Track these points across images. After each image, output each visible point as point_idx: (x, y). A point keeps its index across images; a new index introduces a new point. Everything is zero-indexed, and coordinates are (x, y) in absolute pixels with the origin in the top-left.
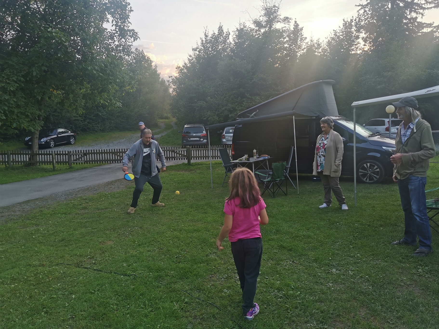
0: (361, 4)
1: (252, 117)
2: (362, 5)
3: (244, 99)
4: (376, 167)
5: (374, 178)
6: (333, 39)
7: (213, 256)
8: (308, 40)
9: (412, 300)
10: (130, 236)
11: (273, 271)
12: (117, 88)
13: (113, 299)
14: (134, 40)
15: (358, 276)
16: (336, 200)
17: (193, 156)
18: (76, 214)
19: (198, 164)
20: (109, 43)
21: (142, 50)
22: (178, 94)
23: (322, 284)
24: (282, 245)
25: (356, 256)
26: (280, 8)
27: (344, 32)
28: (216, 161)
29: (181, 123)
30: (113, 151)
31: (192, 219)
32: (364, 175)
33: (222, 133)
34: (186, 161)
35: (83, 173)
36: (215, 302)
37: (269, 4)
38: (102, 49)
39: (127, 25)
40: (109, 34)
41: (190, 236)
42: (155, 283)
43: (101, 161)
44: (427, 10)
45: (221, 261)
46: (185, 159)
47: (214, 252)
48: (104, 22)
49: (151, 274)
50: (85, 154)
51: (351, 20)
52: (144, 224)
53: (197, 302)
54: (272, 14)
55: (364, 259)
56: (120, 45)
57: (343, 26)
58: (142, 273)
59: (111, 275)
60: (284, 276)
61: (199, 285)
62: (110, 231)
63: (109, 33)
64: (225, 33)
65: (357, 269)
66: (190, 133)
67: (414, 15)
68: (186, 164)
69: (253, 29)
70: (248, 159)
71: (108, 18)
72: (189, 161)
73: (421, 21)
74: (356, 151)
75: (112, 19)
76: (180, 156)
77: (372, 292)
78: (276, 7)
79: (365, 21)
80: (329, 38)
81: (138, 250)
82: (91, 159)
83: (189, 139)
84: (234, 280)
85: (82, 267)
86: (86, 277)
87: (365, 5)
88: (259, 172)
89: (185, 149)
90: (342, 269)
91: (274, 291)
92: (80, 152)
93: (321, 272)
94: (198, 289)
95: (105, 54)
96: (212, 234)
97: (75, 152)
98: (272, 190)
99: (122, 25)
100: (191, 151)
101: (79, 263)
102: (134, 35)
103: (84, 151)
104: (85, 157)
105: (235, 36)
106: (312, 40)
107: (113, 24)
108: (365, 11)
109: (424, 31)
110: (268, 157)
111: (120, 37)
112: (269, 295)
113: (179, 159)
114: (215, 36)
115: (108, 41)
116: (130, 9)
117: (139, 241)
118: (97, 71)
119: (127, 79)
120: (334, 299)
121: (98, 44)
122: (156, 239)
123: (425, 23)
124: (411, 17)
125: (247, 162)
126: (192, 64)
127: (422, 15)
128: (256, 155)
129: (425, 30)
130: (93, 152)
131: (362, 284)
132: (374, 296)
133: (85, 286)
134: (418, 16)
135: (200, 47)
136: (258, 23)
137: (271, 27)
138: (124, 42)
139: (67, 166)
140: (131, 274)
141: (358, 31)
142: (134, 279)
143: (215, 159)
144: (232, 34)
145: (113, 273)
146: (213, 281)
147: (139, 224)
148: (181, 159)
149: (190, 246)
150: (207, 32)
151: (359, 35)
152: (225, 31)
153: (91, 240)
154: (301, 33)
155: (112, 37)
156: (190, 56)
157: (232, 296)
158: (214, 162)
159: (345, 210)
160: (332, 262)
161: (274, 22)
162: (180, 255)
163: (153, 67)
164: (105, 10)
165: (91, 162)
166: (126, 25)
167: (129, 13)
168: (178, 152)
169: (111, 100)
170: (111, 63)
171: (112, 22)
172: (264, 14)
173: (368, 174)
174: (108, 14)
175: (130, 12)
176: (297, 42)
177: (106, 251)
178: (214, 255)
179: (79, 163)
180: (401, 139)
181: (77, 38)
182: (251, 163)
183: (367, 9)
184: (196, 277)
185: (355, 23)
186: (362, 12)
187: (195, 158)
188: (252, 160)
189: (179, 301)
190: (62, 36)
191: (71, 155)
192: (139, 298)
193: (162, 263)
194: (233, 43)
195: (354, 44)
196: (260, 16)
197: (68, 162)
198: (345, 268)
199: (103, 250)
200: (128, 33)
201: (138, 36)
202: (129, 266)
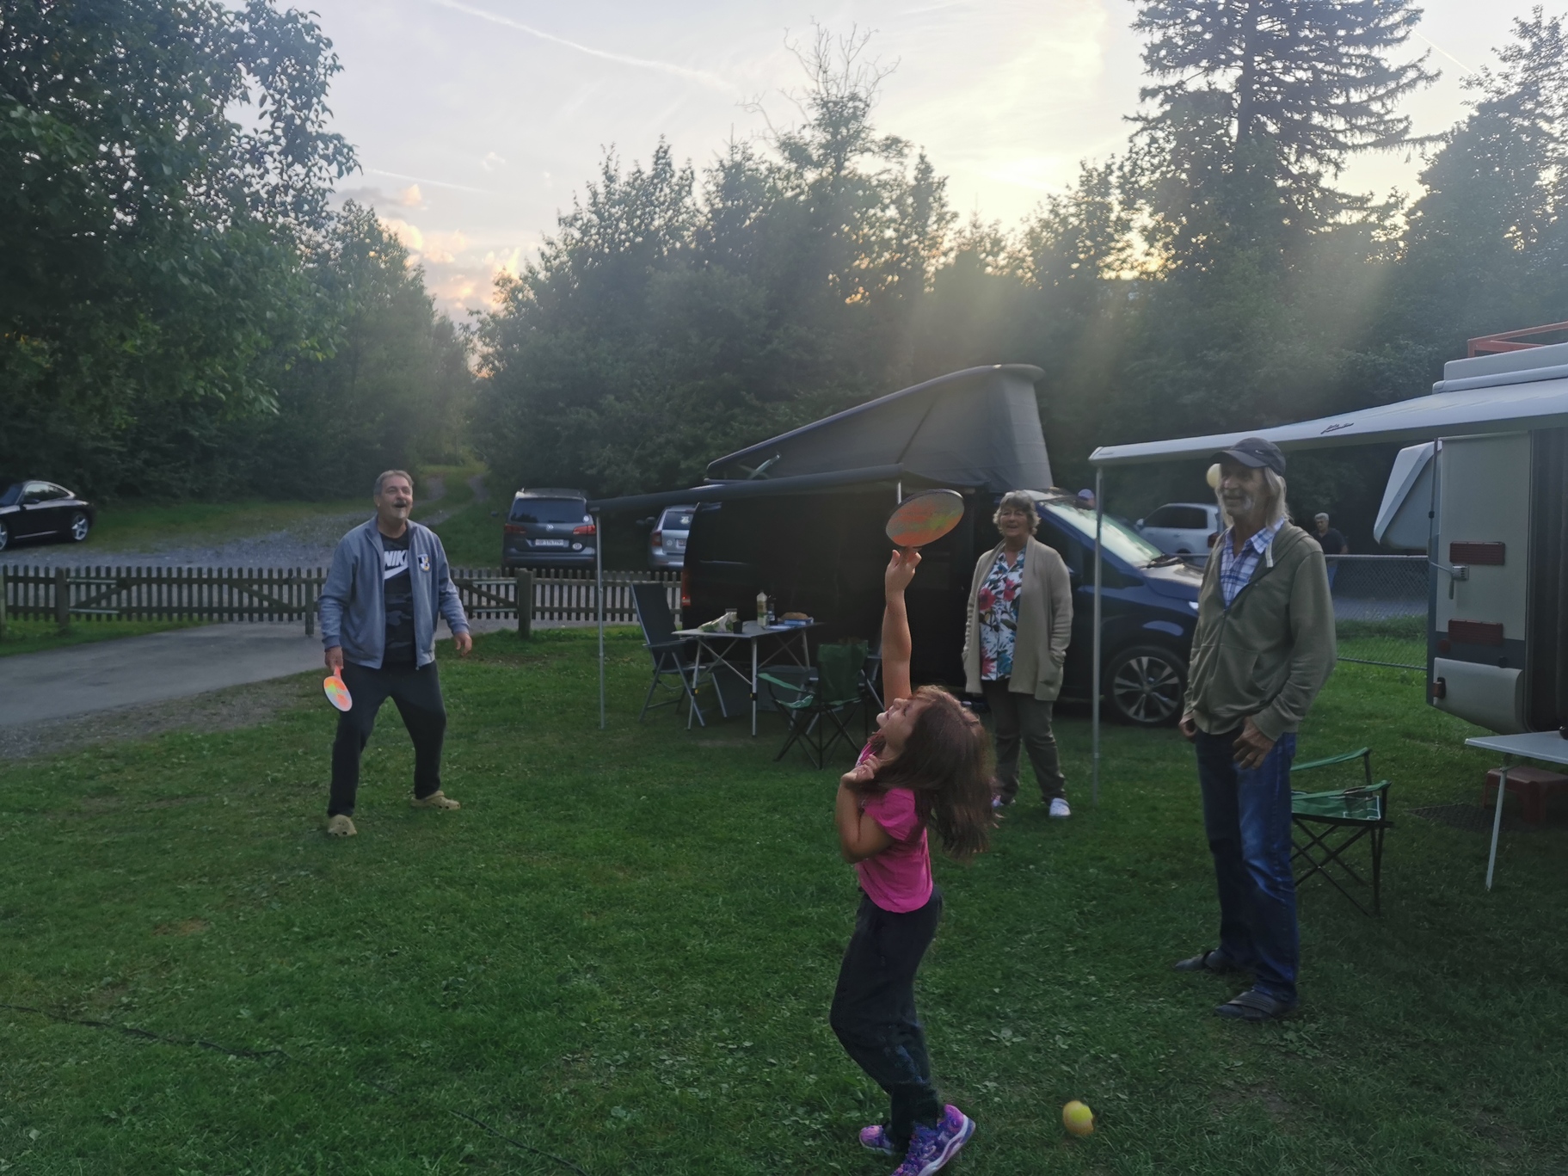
0: (1144, 115)
1: (758, 477)
2: (1145, 119)
3: (737, 411)
4: (1168, 670)
5: (1163, 710)
6: (1046, 225)
7: (584, 982)
8: (963, 222)
9: (1257, 1139)
10: (274, 905)
11: (797, 1036)
12: (266, 343)
13: (189, 1142)
14: (340, 174)
15: (1083, 1054)
16: (1034, 781)
17: (538, 604)
18: (71, 813)
19: (558, 637)
20: (246, 176)
21: (372, 210)
22: (498, 377)
23: (960, 1082)
24: (834, 941)
25: (1083, 983)
26: (872, 105)
27: (1083, 203)
28: (623, 626)
29: (503, 481)
30: (235, 576)
31: (520, 840)
32: (1130, 698)
33: (655, 524)
34: (512, 625)
35: (111, 654)
36: (577, 1156)
37: (835, 87)
38: (217, 195)
39: (317, 117)
40: (249, 143)
41: (504, 904)
42: (357, 1085)
43: (185, 610)
44: (1350, 152)
45: (614, 999)
46: (511, 615)
47: (590, 967)
48: (230, 97)
49: (344, 1049)
50: (124, 583)
51: (1108, 167)
52: (334, 857)
53: (508, 1156)
54: (846, 123)
55: (1108, 995)
56: (287, 187)
57: (1082, 186)
58: (310, 1045)
59: (190, 1051)
60: (835, 1055)
61: (522, 1093)
62: (196, 881)
63: (246, 140)
64: (678, 174)
65: (1084, 1028)
66: (535, 520)
67: (1310, 165)
68: (512, 635)
69: (779, 169)
70: (737, 628)
71: (245, 87)
72: (524, 625)
73: (1332, 188)
74: (1104, 613)
75: (263, 90)
76: (493, 603)
77: (1128, 1112)
78: (860, 100)
79: (1153, 172)
80: (1034, 223)
81: (300, 959)
82: (145, 604)
83: (529, 542)
84: (653, 1071)
85: (79, 1019)
86: (92, 1057)
87: (1154, 120)
88: (773, 674)
89: (512, 580)
90: (1033, 1027)
91: (793, 1111)
92: (103, 574)
93: (962, 1040)
94: (517, 1108)
95: (224, 217)
96: (588, 900)
97: (83, 574)
98: (815, 740)
99: (300, 117)
100: (535, 587)
101: (66, 1005)
102: (341, 154)
103: (119, 570)
104: (124, 593)
105: (712, 188)
106: (978, 223)
107: (263, 110)
108: (1154, 140)
109: (1343, 221)
110: (807, 622)
111: (286, 159)
112: (775, 1127)
113: (489, 616)
114: (642, 180)
115: (242, 168)
116: (329, 61)
117: (309, 921)
118: (193, 275)
119: (304, 312)
120: (999, 1138)
121: (200, 179)
122: (373, 916)
123: (1344, 196)
124: (1302, 171)
125: (732, 639)
126: (556, 274)
127: (1337, 166)
128: (767, 614)
129: (1344, 217)
130: (154, 575)
131: (1098, 1083)
132: (1132, 1125)
133: (82, 1094)
134: (1322, 170)
135: (586, 216)
136: (795, 151)
137: (839, 166)
138: (302, 177)
139: (49, 626)
140: (267, 1049)
141: (1128, 204)
142: (278, 1067)
143: (622, 619)
144: (701, 177)
145: (196, 1045)
146: (577, 1075)
147: (314, 858)
148: (493, 616)
149: (504, 943)
150: (612, 166)
151: (1131, 220)
152: (678, 165)
153: (121, 915)
154: (940, 199)
155: (256, 156)
156: (548, 244)
157: (642, 1133)
158: (615, 632)
159: (1059, 820)
160: (1002, 1006)
161: (851, 151)
162: (461, 979)
163: (411, 275)
164: (234, 56)
165: (145, 615)
166: (312, 115)
167: (325, 75)
168: (484, 589)
169: (237, 386)
170: (246, 252)
171: (263, 101)
172: (816, 120)
173: (1142, 692)
174: (248, 74)
175: (329, 72)
176: (925, 225)
177: (176, 961)
178: (588, 976)
179: (99, 616)
180: (1219, 589)
181: (123, 148)
182: (747, 643)
183: (1160, 134)
184: (515, 1062)
185: (1118, 177)
186: (1142, 141)
187: (547, 615)
188: (750, 630)
189: (441, 1152)
190: (66, 138)
191: (71, 583)
192: (290, 1140)
193: (391, 1008)
194: (706, 210)
195: (1114, 249)
196: (804, 127)
197: (55, 611)
198: (1043, 1026)
199: (165, 955)
200: (318, 146)
201: (354, 161)
202: (261, 1020)
